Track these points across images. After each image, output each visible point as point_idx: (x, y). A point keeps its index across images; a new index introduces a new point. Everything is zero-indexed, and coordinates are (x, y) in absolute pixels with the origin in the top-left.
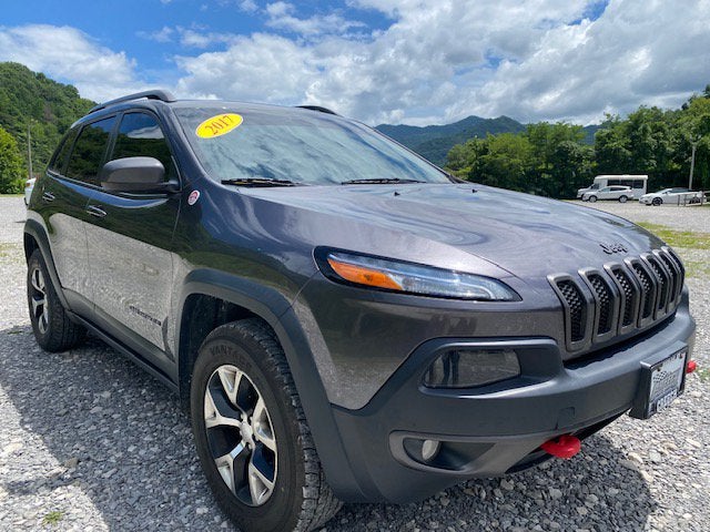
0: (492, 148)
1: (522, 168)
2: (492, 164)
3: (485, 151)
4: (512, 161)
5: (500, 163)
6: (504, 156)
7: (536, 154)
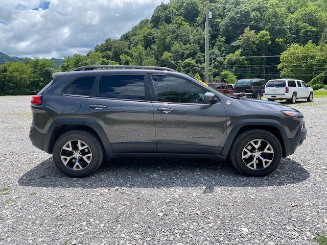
0: (10, 69)
1: (28, 80)
2: (10, 77)
3: (5, 71)
4: (22, 76)
5: (16, 77)
6: (17, 73)
7: (34, 73)
